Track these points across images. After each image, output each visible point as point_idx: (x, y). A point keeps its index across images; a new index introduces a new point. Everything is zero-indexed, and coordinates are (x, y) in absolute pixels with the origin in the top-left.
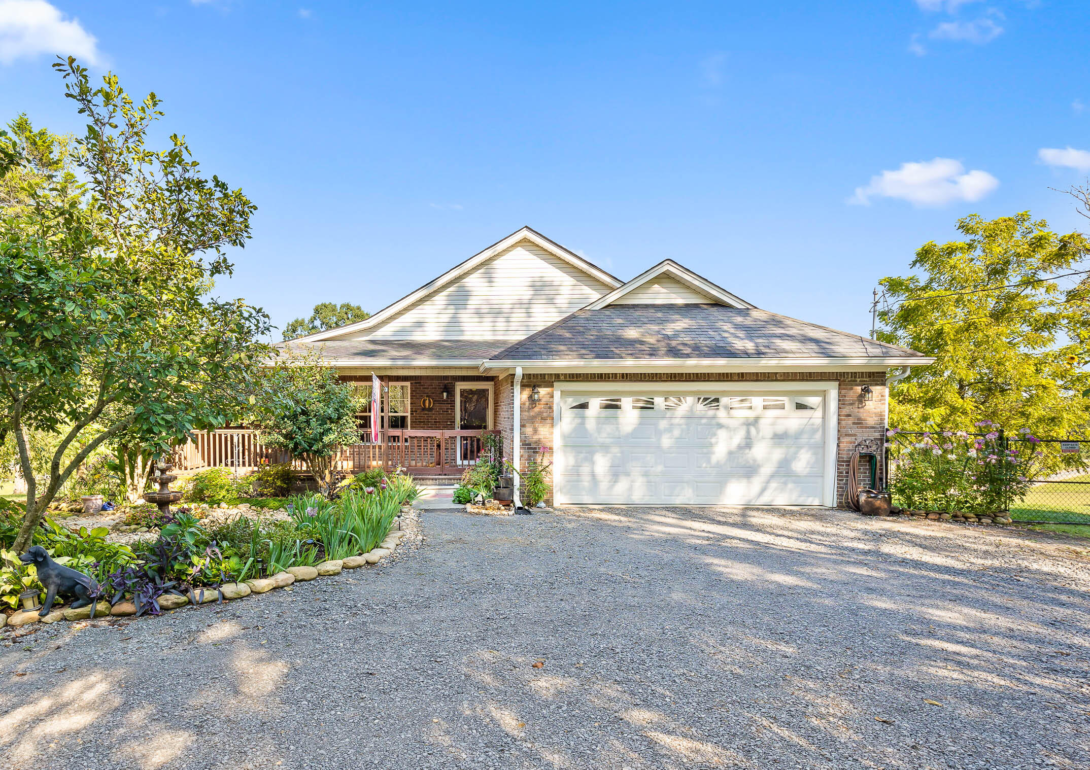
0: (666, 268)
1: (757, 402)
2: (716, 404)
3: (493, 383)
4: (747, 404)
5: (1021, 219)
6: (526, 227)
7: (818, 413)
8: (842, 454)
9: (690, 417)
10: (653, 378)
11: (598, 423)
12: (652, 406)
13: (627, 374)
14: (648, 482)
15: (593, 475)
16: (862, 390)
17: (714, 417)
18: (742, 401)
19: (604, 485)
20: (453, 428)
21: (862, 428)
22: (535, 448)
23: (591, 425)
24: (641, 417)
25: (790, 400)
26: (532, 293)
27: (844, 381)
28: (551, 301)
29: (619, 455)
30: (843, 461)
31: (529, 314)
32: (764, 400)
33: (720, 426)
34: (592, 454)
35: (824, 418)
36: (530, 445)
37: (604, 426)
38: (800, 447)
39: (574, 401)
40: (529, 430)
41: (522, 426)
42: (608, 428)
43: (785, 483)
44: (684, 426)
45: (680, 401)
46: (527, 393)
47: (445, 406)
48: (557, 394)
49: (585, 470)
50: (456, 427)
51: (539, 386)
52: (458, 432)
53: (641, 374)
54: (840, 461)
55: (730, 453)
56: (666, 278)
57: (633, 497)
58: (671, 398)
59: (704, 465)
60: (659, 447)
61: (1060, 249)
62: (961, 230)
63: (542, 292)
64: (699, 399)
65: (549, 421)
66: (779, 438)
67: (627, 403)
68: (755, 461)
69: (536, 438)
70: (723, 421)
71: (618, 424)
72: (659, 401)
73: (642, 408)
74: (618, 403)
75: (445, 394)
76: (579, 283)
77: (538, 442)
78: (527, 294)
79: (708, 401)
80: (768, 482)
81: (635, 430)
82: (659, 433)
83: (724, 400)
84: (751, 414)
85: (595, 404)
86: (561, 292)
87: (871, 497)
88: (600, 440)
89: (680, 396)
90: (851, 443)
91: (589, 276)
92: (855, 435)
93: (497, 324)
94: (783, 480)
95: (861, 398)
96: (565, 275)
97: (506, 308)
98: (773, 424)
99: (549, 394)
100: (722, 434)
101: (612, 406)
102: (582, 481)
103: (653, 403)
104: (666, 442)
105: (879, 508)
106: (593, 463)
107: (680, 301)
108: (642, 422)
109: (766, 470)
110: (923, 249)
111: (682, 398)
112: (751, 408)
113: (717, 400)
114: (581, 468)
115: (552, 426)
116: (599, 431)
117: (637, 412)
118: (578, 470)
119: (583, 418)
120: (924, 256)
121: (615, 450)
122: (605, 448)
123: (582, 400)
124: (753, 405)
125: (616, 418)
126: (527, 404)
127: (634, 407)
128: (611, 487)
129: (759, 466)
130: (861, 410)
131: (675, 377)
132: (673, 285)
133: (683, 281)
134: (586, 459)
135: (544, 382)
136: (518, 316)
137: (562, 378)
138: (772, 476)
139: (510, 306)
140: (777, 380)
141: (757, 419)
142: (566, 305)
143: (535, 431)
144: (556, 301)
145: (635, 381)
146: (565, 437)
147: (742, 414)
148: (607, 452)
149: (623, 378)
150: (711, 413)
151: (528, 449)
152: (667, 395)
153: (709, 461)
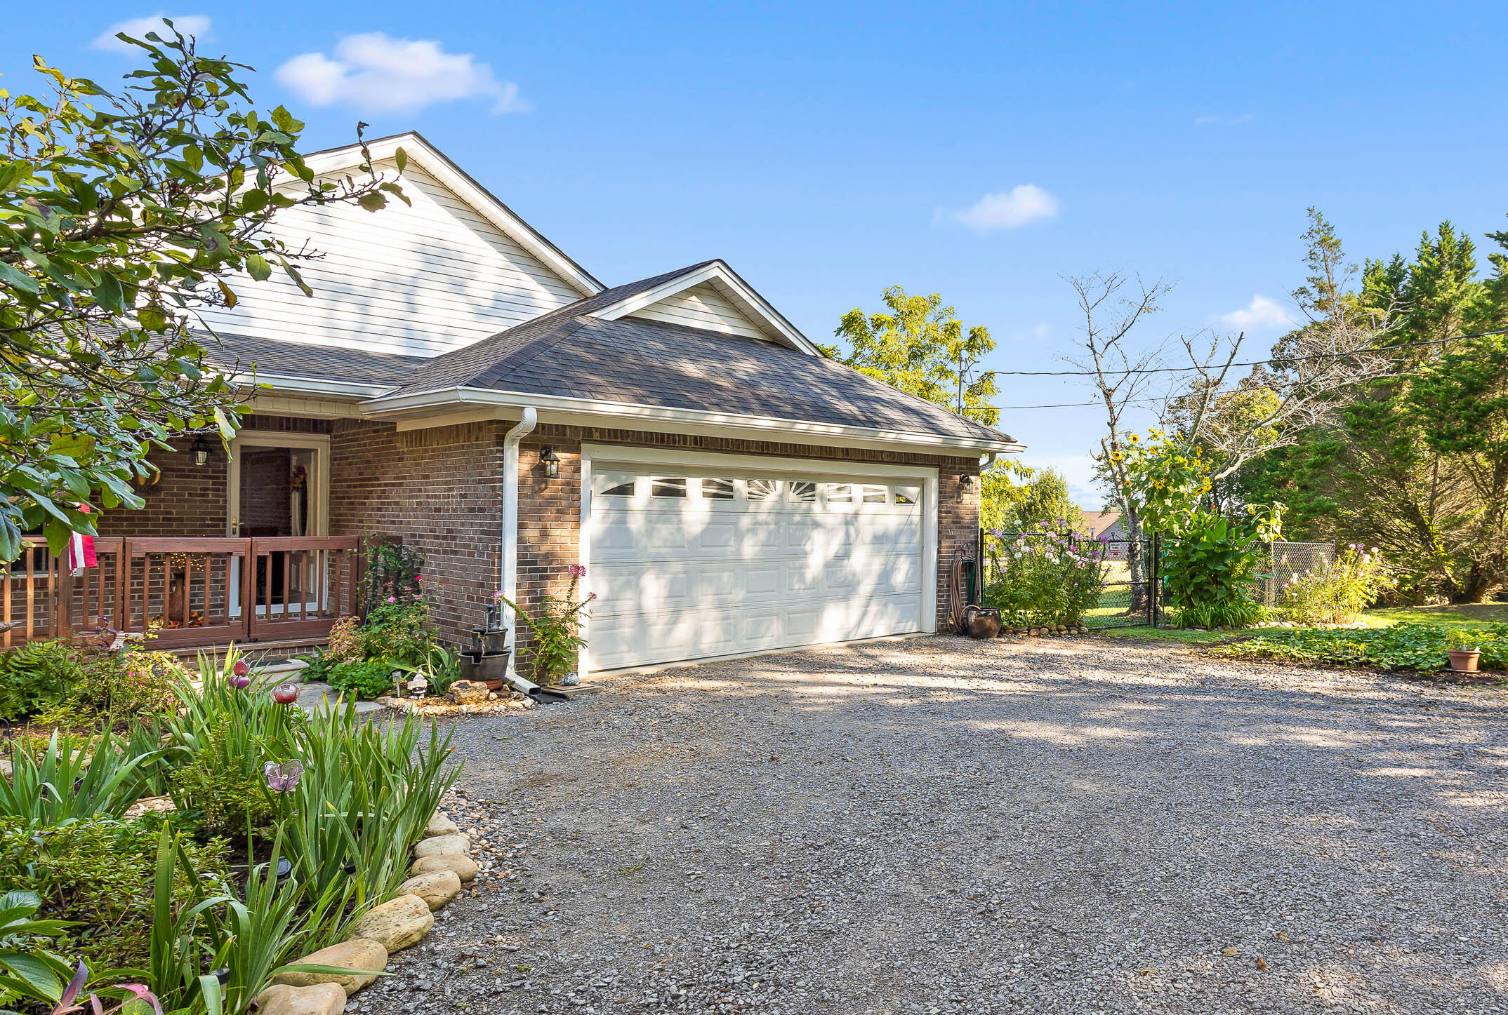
0: (714, 272)
1: (857, 490)
2: (811, 493)
3: (327, 437)
4: (845, 495)
5: (934, 302)
6: (414, 133)
7: (916, 509)
8: (943, 562)
9: (780, 512)
10: (738, 447)
11: (648, 521)
12: (730, 493)
13: (701, 437)
14: (723, 619)
15: (640, 614)
16: (961, 480)
17: (808, 513)
18: (840, 489)
19: (657, 629)
20: (222, 533)
21: (960, 528)
22: (545, 570)
23: (636, 523)
24: (714, 512)
25: (889, 488)
26: (420, 265)
27: (945, 468)
28: (458, 286)
29: (681, 575)
30: (944, 572)
31: (412, 306)
32: (865, 490)
33: (816, 525)
34: (638, 574)
35: (922, 514)
36: (534, 563)
37: (658, 526)
38: (898, 555)
39: (610, 480)
40: (532, 533)
41: (521, 526)
42: (664, 531)
43: (886, 605)
44: (772, 527)
45: (767, 485)
46: (530, 458)
47: (198, 484)
48: (586, 466)
49: (626, 605)
50: (229, 530)
51: (557, 449)
52: (234, 543)
53: (722, 439)
54: (939, 571)
55: (828, 565)
56: (712, 290)
57: (702, 647)
58: (756, 481)
59: (797, 587)
60: (739, 560)
61: (970, 340)
62: (886, 301)
63: (441, 269)
64: (791, 484)
65: (570, 517)
66: (880, 540)
67: (694, 486)
68: (854, 575)
69: (545, 548)
70: (819, 518)
71: (680, 522)
72: (739, 484)
73: (715, 496)
74: (681, 487)
75: (202, 456)
76: (514, 267)
77: (549, 557)
78: (409, 265)
79: (802, 489)
80: (867, 606)
81: (704, 532)
82: (740, 536)
83: (821, 487)
84: (849, 508)
85: (645, 485)
86: (481, 277)
87: (982, 615)
88: (652, 551)
89: (767, 476)
90: (951, 547)
91: (534, 258)
92: (954, 537)
93: (337, 315)
94: (884, 601)
95: (959, 490)
96: (487, 245)
97: (361, 283)
98: (872, 523)
99: (571, 462)
100: (818, 536)
101: (670, 491)
102: (620, 627)
103: (731, 489)
104: (749, 549)
105: (990, 629)
106: (639, 592)
107: (726, 329)
108: (717, 520)
109: (866, 588)
110: (850, 316)
111: (770, 482)
112: (850, 500)
113: (812, 487)
114: (618, 603)
115: (578, 524)
116: (650, 532)
117: (707, 501)
118: (614, 606)
119: (624, 511)
120: (850, 323)
121: (677, 567)
122: (659, 563)
123: (624, 479)
124: (853, 495)
125: (678, 512)
126: (530, 480)
127: (705, 495)
128: (668, 632)
129: (858, 583)
130: (959, 505)
131: (768, 448)
132: (718, 303)
133: (734, 299)
134: (628, 584)
135: (564, 441)
136: (387, 306)
137: (596, 436)
138: (871, 597)
139: (369, 283)
140: (882, 462)
141: (856, 515)
142: (490, 303)
143: (544, 534)
144: (468, 291)
145: (711, 451)
146: (597, 545)
147: (840, 508)
148: (665, 573)
149: (696, 443)
150: (805, 505)
151: (531, 571)
152: (749, 475)
153: (802, 578)
